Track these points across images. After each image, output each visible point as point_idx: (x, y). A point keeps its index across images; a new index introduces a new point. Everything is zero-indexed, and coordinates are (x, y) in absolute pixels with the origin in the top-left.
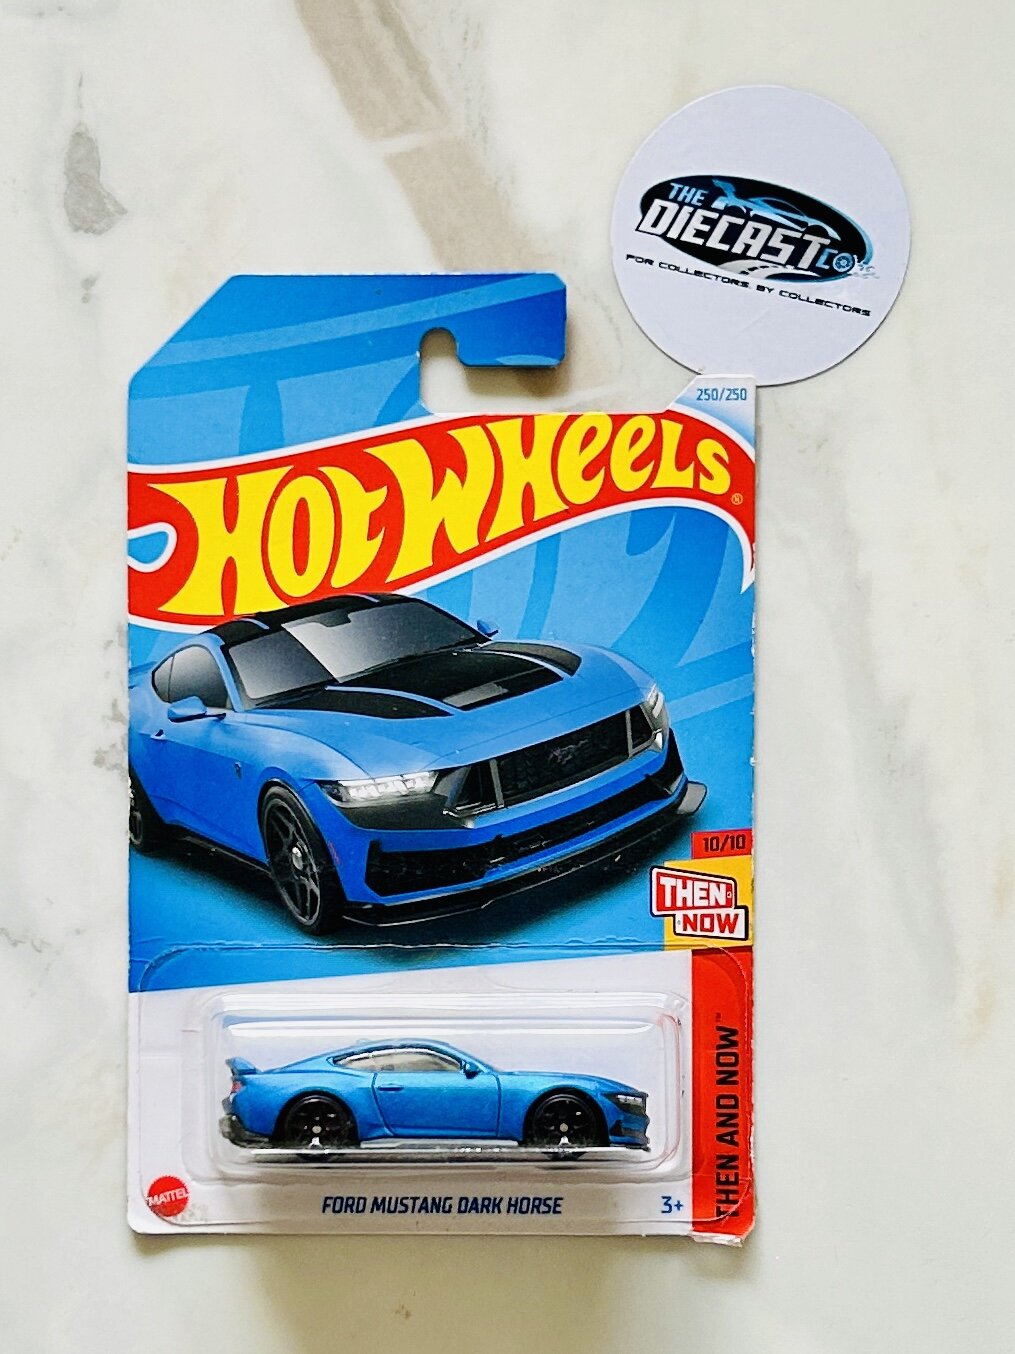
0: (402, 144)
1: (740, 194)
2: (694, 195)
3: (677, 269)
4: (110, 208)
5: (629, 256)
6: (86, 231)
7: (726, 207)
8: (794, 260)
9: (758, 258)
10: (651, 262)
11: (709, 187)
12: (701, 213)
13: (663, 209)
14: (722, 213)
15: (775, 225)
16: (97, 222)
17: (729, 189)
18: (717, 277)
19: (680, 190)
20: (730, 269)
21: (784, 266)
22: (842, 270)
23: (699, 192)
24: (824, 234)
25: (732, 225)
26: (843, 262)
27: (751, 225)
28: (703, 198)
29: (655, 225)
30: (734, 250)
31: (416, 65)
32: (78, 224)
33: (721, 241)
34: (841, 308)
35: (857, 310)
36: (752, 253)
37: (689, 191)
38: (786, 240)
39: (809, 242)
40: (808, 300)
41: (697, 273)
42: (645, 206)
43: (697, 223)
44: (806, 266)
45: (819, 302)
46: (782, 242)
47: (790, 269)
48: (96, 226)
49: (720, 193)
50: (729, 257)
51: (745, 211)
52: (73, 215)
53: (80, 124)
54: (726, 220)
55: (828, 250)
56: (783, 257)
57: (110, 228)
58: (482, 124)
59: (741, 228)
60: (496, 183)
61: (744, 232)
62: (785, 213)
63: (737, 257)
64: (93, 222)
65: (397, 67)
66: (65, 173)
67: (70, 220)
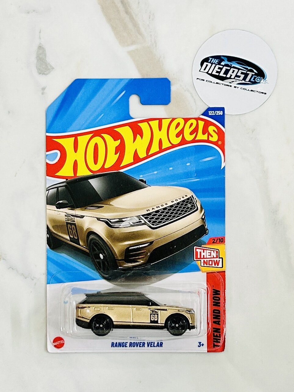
0: (133, 48)
1: (229, 61)
2: (216, 61)
3: (211, 82)
4: (49, 67)
5: (197, 79)
6: (43, 74)
7: (225, 64)
8: (244, 79)
9: (234, 78)
10: (204, 80)
11: (220, 59)
12: (218, 66)
13: (207, 65)
14: (223, 66)
15: (239, 69)
16: (46, 71)
17: (226, 59)
18: (223, 84)
19: (212, 60)
20: (226, 82)
21: (242, 81)
22: (258, 81)
23: (217, 60)
24: (253, 71)
25: (226, 69)
26: (259, 79)
27: (232, 69)
28: (218, 62)
29: (205, 70)
30: (227, 77)
31: (135, 25)
32: (40, 72)
33: (223, 74)
34: (258, 92)
35: (263, 93)
36: (232, 77)
37: (214, 60)
38: (242, 73)
39: (249, 74)
40: (249, 90)
41: (217, 83)
42: (202, 64)
43: (216, 69)
44: (248, 81)
45: (252, 91)
46: (241, 74)
47: (243, 82)
48: (45, 73)
49: (223, 60)
50: (226, 78)
51: (230, 65)
52: (38, 69)
53: (40, 43)
54: (225, 68)
55: (254, 76)
56: (241, 78)
57: (49, 73)
58: (155, 42)
59: (229, 70)
60: (159, 59)
61: (230, 72)
62: (242, 66)
63: (228, 78)
64: (44, 71)
65: (130, 26)
66: (36, 58)
67: (38, 71)
